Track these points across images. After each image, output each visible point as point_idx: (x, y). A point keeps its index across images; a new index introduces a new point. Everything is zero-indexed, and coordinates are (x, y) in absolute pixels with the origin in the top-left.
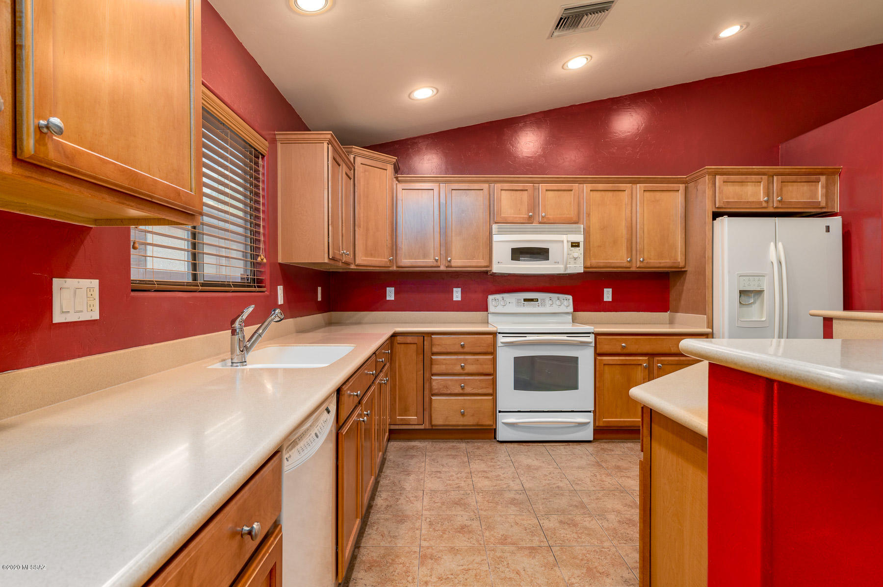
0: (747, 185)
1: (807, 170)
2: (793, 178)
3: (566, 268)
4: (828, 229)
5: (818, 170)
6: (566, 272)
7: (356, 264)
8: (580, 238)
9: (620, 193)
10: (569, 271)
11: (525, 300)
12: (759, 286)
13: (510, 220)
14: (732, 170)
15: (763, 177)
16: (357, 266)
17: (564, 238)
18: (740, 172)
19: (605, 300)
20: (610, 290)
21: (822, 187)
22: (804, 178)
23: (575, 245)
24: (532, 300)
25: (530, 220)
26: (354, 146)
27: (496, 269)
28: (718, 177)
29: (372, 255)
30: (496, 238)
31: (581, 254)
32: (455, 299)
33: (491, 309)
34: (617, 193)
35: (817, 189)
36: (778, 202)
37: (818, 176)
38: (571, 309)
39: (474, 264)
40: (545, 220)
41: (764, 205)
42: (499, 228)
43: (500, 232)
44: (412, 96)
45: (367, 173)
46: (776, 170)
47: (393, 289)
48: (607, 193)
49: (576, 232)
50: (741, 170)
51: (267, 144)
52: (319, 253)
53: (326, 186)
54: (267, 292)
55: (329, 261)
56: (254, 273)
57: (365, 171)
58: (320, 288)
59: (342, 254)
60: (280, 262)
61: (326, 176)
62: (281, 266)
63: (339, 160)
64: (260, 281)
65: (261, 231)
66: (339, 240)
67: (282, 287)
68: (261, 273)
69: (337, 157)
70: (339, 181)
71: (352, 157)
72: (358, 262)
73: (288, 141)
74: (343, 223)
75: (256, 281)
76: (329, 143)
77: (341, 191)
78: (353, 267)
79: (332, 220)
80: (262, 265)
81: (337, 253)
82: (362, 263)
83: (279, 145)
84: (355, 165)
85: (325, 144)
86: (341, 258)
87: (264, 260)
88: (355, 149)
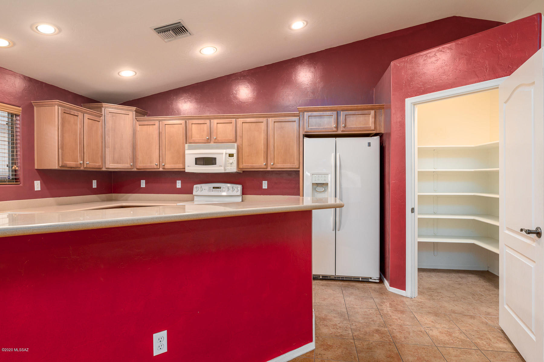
0: (324, 118)
1: (362, 107)
2: (353, 112)
3: (225, 169)
4: (369, 144)
5: (369, 107)
6: (226, 172)
7: (106, 168)
8: (234, 151)
9: (260, 123)
10: (227, 171)
11: (214, 188)
12: (325, 180)
13: (197, 141)
14: (313, 109)
15: (334, 112)
16: (107, 168)
17: (224, 151)
18: (319, 109)
19: (263, 188)
20: (266, 182)
21: (372, 118)
22: (360, 112)
23: (231, 155)
24: (218, 188)
25: (208, 141)
26: (103, 103)
27: (188, 170)
28: (305, 113)
29: (118, 163)
30: (187, 152)
31: (234, 161)
32: (178, 187)
33: (194, 193)
34: (258, 123)
35: (369, 119)
36: (343, 128)
37: (369, 111)
38: (239, 193)
39: (177, 167)
40: (216, 141)
41: (335, 129)
42: (189, 146)
43: (189, 149)
44: (120, 74)
45: (114, 117)
46: (342, 108)
47: (144, 181)
48: (252, 124)
49: (232, 148)
50: (319, 108)
51: (20, 108)
52: (53, 164)
53: (57, 129)
54: (21, 185)
55: (59, 168)
56: (12, 175)
57: (113, 116)
58: (96, 181)
59: (81, 163)
60: (36, 168)
61: (56, 123)
62: (39, 171)
63: (76, 113)
64: (16, 179)
65: (15, 153)
66: (78, 155)
67: (39, 182)
68: (16, 175)
69: (73, 112)
70: (77, 124)
71: (103, 109)
72: (107, 167)
73: (39, 106)
74: (84, 146)
75: (13, 179)
76: (59, 105)
77: (80, 129)
78: (104, 169)
79: (62, 147)
80: (16, 171)
81: (71, 163)
82: (110, 167)
83: (35, 108)
84: (103, 113)
85: (56, 107)
86: (79, 166)
87: (17, 168)
88: (104, 105)
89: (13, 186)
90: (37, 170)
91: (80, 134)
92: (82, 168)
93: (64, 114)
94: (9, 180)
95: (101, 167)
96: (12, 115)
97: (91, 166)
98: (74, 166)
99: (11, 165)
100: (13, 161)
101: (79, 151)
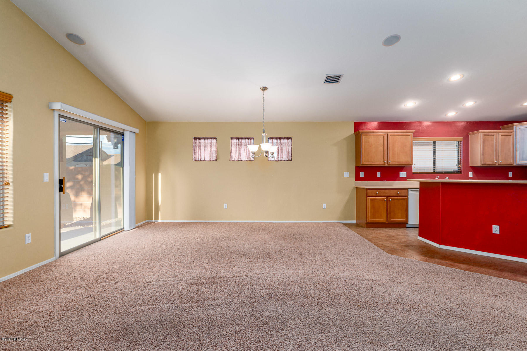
45: (524, 131)
51: (462, 138)
52: (478, 163)
53: (480, 145)
54: (462, 174)
55: (482, 165)
56: (459, 169)
57: (522, 130)
58: (511, 172)
59: (496, 162)
60: (470, 165)
61: (480, 142)
62: (472, 167)
63: (492, 134)
64: (460, 171)
65: (460, 159)
66: (494, 158)
67: (472, 172)
68: (460, 169)
69: (490, 134)
70: (493, 141)
71: (514, 127)
72: (517, 163)
73: (471, 134)
74: (498, 152)
75: (459, 171)
76: (481, 133)
77: (496, 143)
78: (515, 165)
79: (483, 154)
80: (460, 167)
81: (489, 162)
82: (519, 163)
83: (470, 136)
84: (514, 130)
85: (480, 134)
86: (495, 163)
87: (460, 166)
88: (515, 124)
89: (459, 174)
90: (470, 166)
91: (496, 145)
92: (497, 165)
93: (485, 137)
94: (457, 171)
95: (512, 163)
96: (458, 142)
97: (503, 164)
98: (491, 164)
99: (458, 165)
100: (459, 163)
101: (495, 155)
